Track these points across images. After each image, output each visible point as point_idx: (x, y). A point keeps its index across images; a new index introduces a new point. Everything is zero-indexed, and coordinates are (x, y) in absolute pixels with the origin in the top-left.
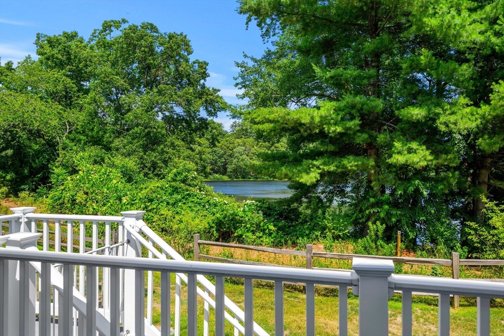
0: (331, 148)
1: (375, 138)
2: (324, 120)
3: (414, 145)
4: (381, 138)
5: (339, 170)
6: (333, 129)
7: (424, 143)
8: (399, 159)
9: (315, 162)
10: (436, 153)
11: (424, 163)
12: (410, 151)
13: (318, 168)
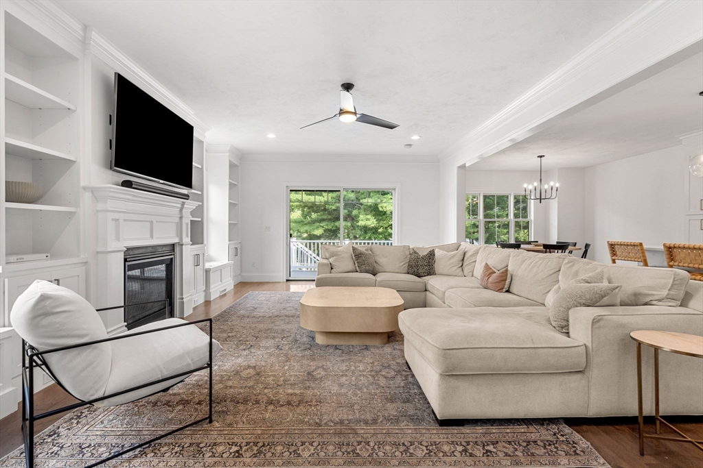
0: (330, 217)
1: (351, 212)
2: (327, 203)
3: (369, 217)
4: (355, 212)
5: (334, 228)
6: (330, 207)
7: (373, 216)
8: (361, 223)
9: (321, 225)
10: (378, 220)
11: (373, 225)
12: (367, 219)
13: (323, 227)
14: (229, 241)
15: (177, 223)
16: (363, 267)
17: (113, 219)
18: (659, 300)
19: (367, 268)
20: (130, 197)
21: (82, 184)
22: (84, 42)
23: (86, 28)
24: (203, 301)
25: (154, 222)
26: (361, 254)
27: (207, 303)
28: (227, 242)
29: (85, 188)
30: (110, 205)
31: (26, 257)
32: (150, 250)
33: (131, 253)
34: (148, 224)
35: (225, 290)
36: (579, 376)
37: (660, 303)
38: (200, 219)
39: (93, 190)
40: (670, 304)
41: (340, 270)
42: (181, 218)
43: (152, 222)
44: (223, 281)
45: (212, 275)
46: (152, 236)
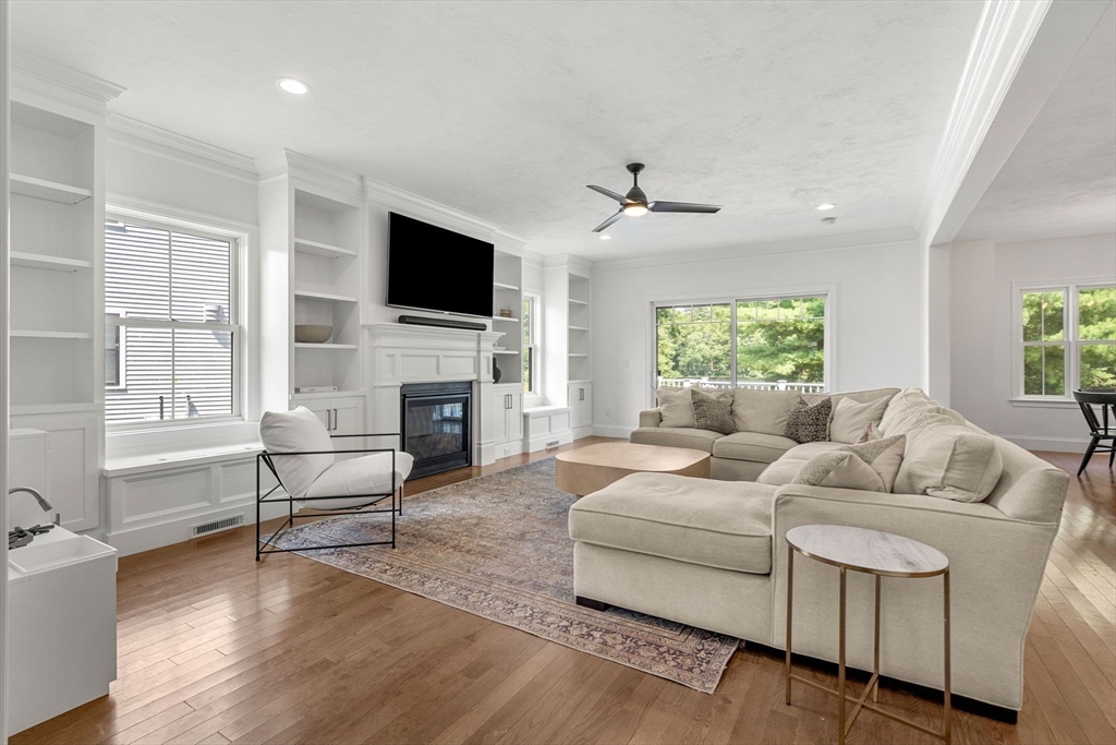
14: (570, 378)
15: (474, 358)
16: (703, 420)
17: (388, 355)
18: (936, 488)
19: (709, 422)
20: (406, 332)
21: (361, 322)
22: (363, 190)
23: (362, 178)
24: (520, 452)
25: (441, 357)
26: (702, 401)
27: (525, 455)
28: (565, 380)
29: (363, 327)
30: (383, 342)
31: (317, 389)
32: (436, 387)
33: (408, 389)
34: (435, 359)
35: (557, 443)
36: (758, 581)
37: (938, 493)
38: (517, 353)
39: (370, 328)
40: (953, 496)
41: (669, 423)
42: (479, 351)
43: (438, 357)
44: (553, 431)
45: (531, 422)
46: (438, 373)
